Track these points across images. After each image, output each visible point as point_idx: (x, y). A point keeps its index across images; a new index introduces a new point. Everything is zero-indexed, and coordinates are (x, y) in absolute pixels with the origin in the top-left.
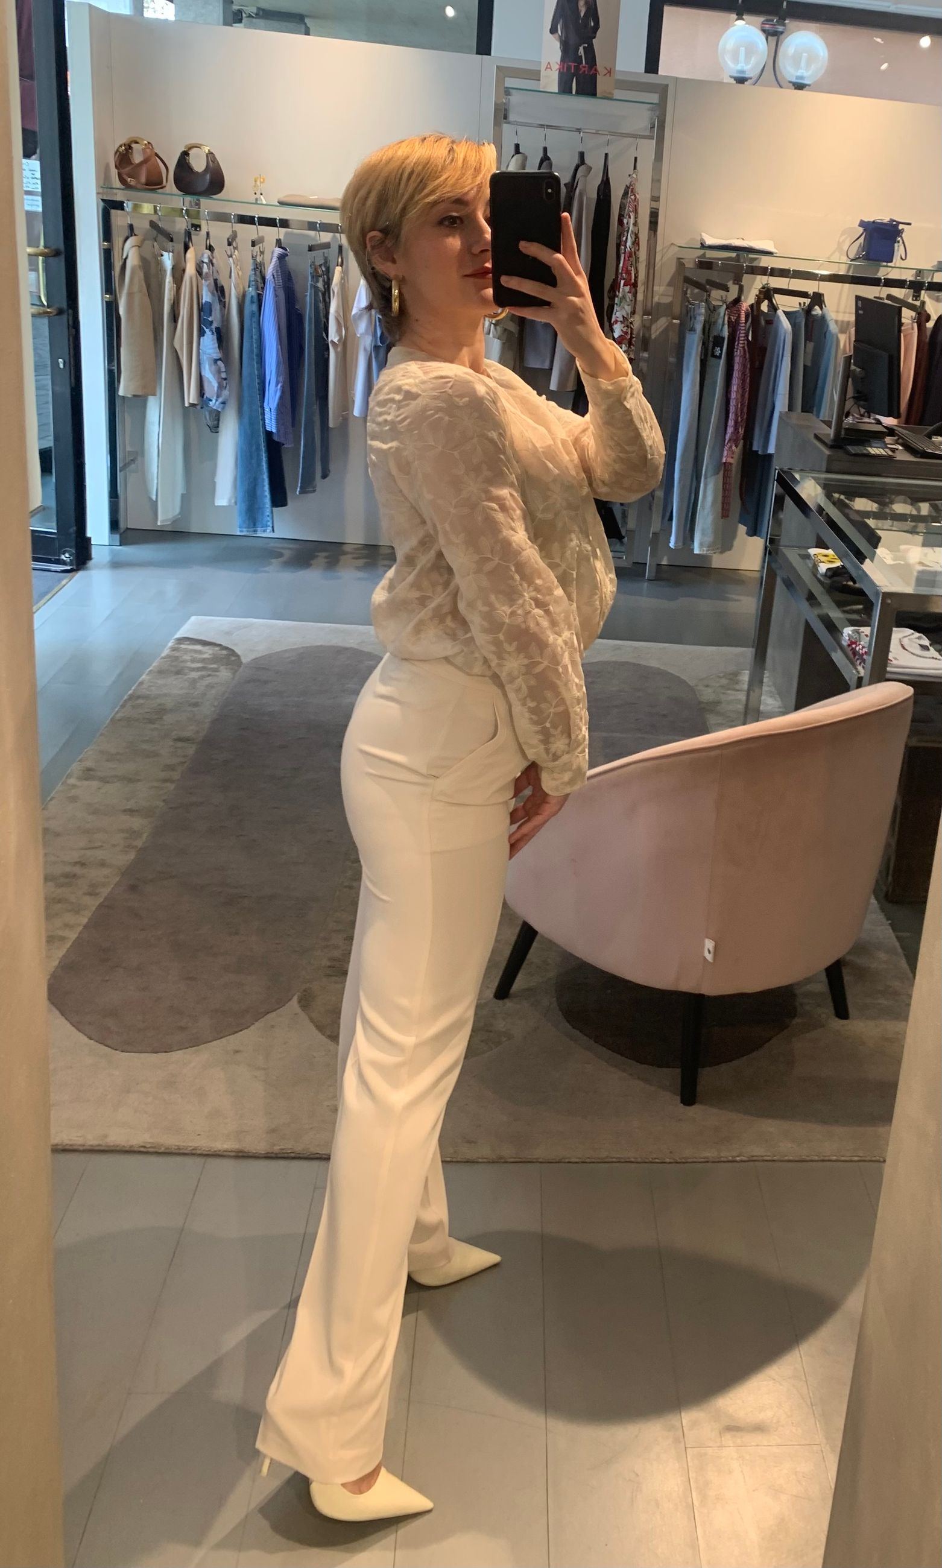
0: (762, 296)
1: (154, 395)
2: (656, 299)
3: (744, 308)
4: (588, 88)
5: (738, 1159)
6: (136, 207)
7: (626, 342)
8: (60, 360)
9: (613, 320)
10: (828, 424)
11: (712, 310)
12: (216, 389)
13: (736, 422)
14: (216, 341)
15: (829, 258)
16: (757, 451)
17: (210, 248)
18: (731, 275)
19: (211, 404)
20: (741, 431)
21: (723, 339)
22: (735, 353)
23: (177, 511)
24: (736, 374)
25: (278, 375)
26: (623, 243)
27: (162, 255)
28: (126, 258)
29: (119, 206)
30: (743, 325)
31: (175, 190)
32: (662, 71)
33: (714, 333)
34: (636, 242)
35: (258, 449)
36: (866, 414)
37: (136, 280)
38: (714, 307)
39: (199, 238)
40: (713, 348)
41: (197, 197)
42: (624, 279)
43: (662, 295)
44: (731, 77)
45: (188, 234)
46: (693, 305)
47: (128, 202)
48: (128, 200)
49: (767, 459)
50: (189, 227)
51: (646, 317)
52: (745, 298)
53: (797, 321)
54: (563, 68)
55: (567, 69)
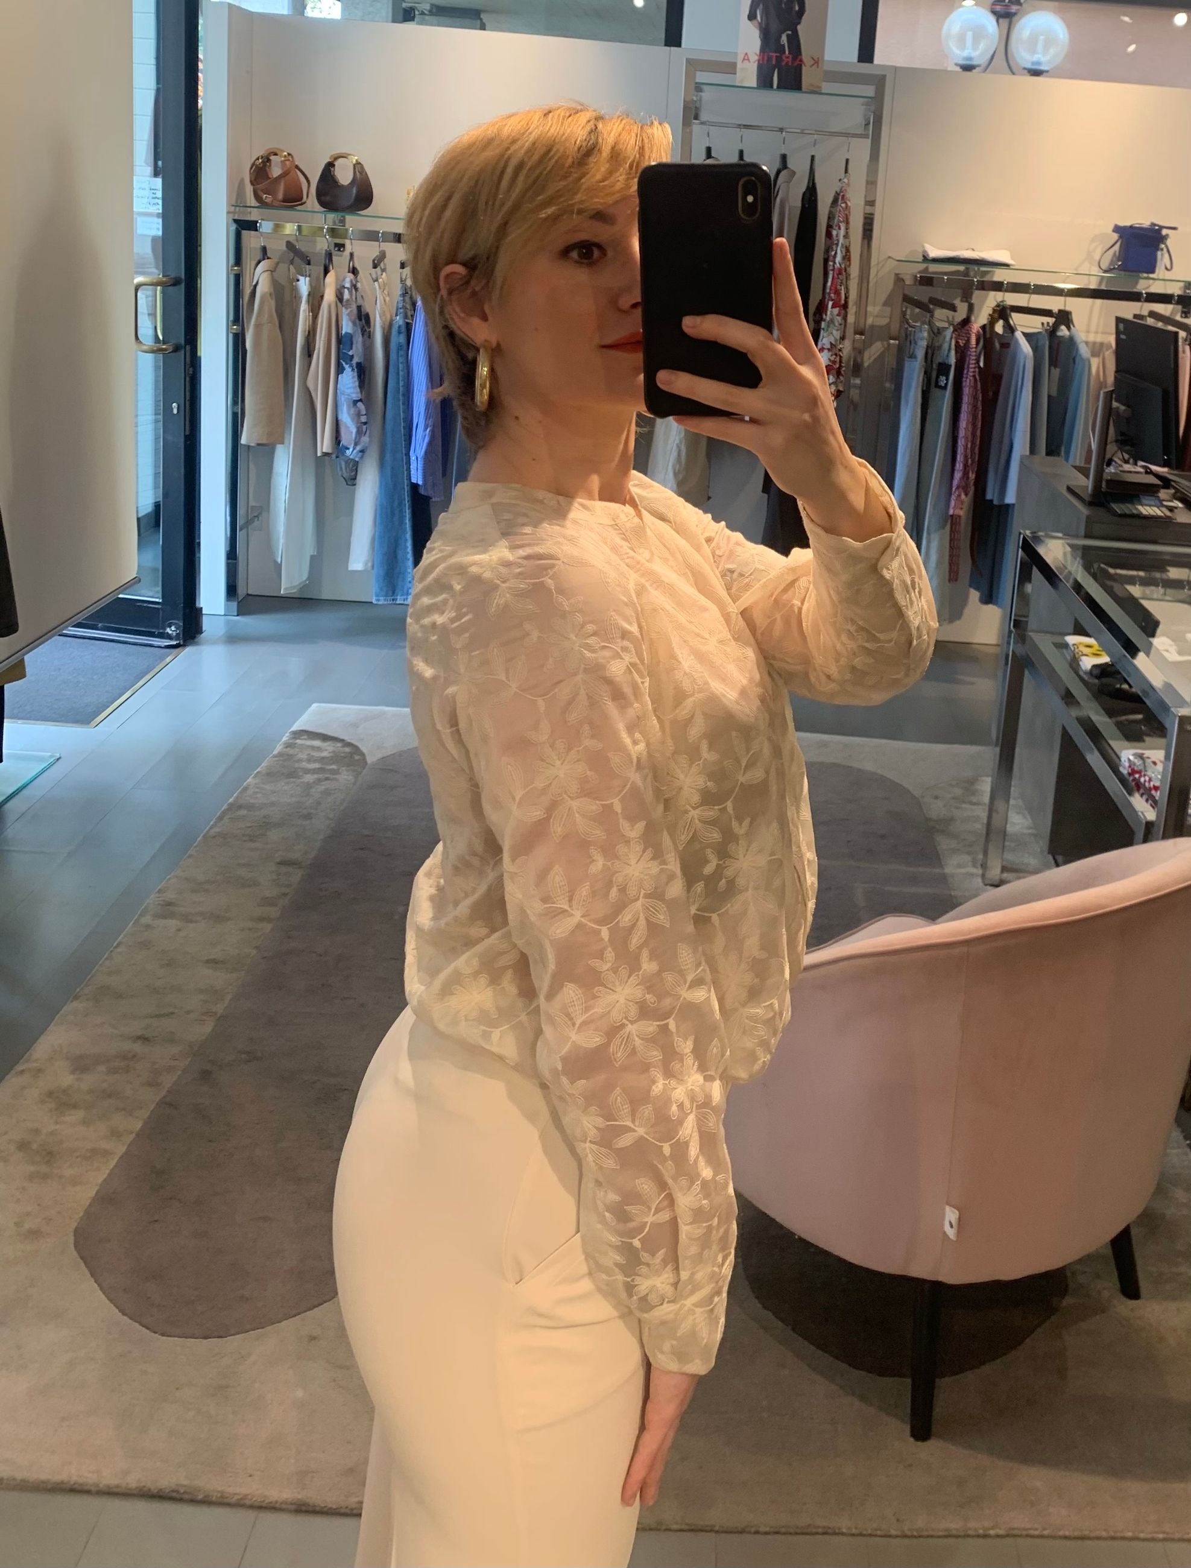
0: (996, 315)
1: (283, 443)
2: (870, 321)
3: (975, 331)
4: (792, 81)
5: (992, 1532)
6: (277, 227)
7: (834, 372)
8: (174, 404)
10: (1084, 471)
11: (937, 333)
12: (354, 435)
13: (966, 466)
14: (356, 379)
15: (1076, 270)
16: (991, 501)
17: (354, 271)
18: (960, 291)
19: (348, 452)
20: (972, 476)
21: (951, 366)
22: (964, 384)
23: (305, 576)
24: (965, 408)
25: (427, 418)
26: (831, 258)
27: (298, 280)
28: (255, 286)
29: (252, 226)
30: (975, 350)
31: (317, 207)
32: (878, 60)
33: (938, 359)
34: (847, 257)
35: (401, 504)
36: (1131, 461)
37: (266, 309)
38: (939, 330)
39: (340, 261)
40: (938, 377)
41: (341, 213)
43: (877, 316)
44: (956, 65)
45: (329, 256)
46: (913, 327)
47: (263, 222)
48: (262, 220)
49: (1006, 510)
50: (332, 247)
51: (858, 336)
52: (977, 318)
53: (1040, 344)
54: (763, 59)
55: (768, 61)
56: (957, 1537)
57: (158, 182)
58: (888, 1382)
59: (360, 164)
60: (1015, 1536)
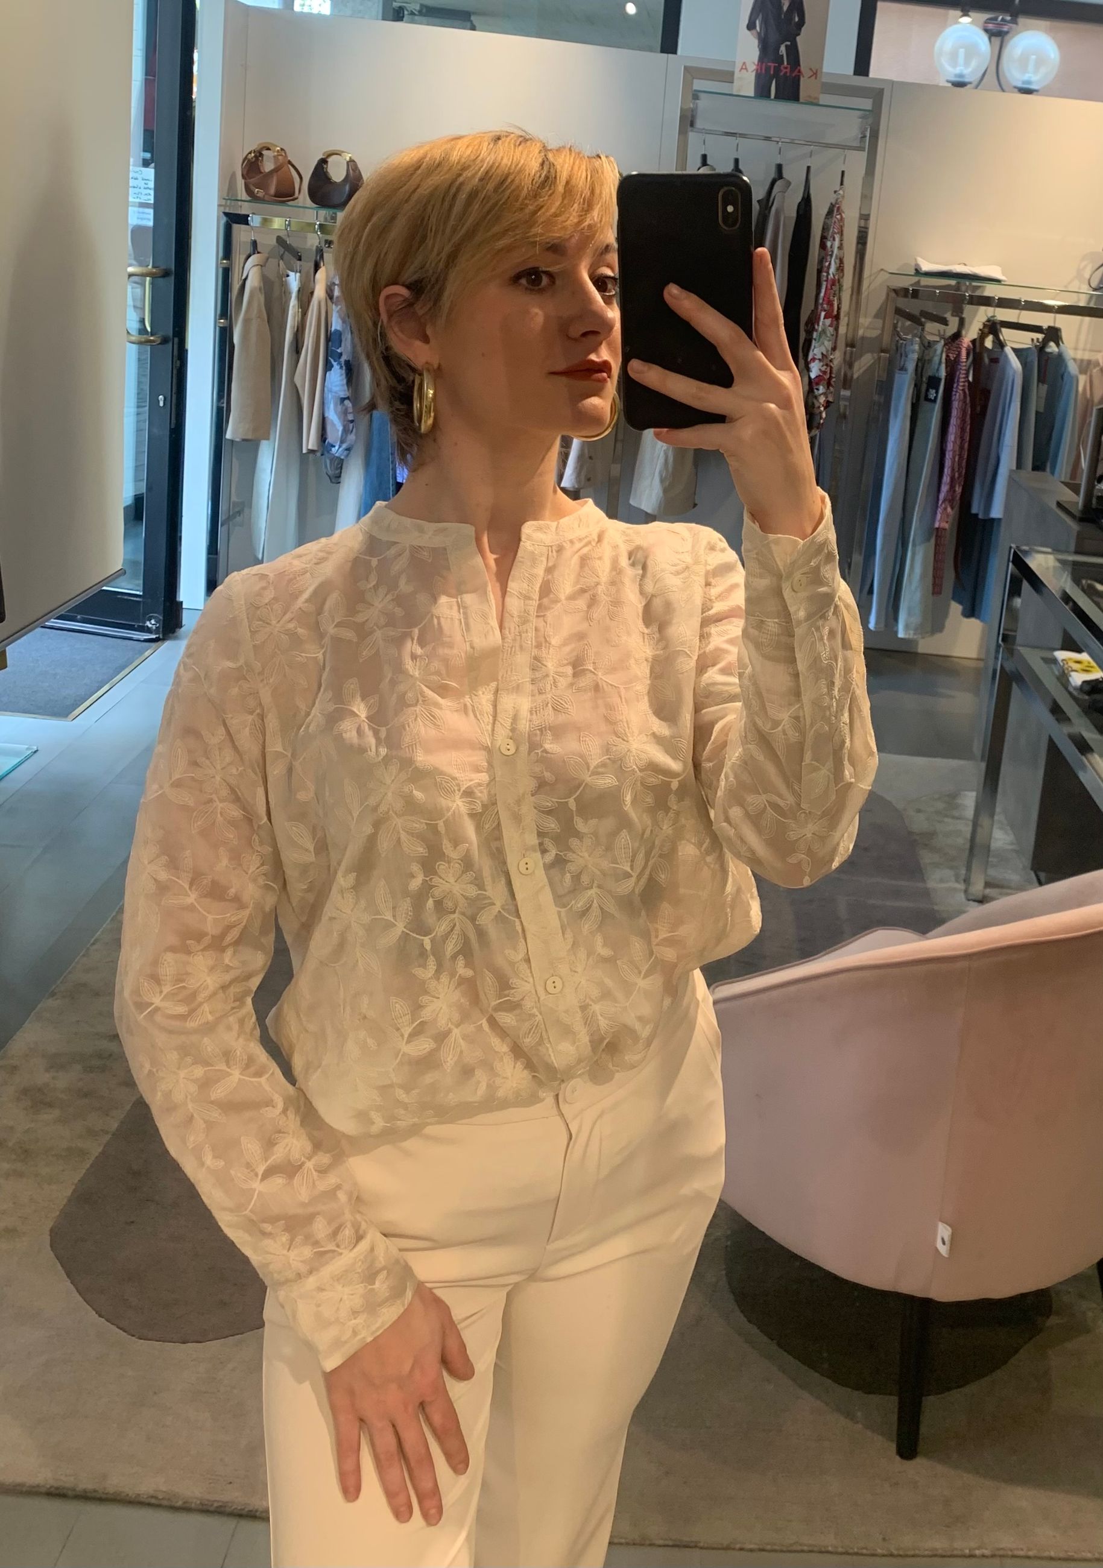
0: (986, 330)
1: (268, 439)
2: (861, 332)
3: (965, 345)
4: (789, 92)
6: (265, 221)
7: (825, 382)
8: (161, 397)
9: (810, 357)
10: (1075, 489)
11: (927, 346)
12: (340, 433)
13: (952, 479)
14: (344, 376)
15: (1064, 288)
16: (977, 515)
18: (951, 305)
19: (334, 450)
20: (959, 489)
21: (939, 380)
22: (953, 398)
24: (954, 421)
26: (825, 269)
27: (288, 276)
28: (245, 281)
29: (243, 220)
30: (964, 364)
31: (309, 202)
32: (873, 73)
33: (929, 372)
34: (840, 269)
37: (255, 305)
38: (929, 343)
40: (927, 390)
41: (332, 211)
42: (825, 311)
43: (868, 328)
44: (948, 81)
45: (320, 252)
46: (905, 340)
47: (254, 216)
48: (253, 214)
49: (990, 524)
50: (323, 244)
51: (848, 349)
52: (966, 333)
53: (1029, 360)
54: (761, 69)
55: (765, 70)
56: (944, 1556)
57: (150, 173)
58: (875, 1399)
59: (354, 161)
60: (1001, 1556)
